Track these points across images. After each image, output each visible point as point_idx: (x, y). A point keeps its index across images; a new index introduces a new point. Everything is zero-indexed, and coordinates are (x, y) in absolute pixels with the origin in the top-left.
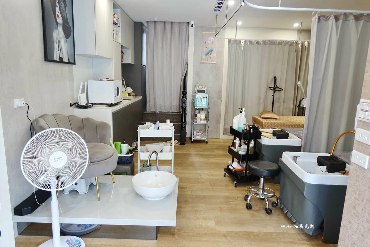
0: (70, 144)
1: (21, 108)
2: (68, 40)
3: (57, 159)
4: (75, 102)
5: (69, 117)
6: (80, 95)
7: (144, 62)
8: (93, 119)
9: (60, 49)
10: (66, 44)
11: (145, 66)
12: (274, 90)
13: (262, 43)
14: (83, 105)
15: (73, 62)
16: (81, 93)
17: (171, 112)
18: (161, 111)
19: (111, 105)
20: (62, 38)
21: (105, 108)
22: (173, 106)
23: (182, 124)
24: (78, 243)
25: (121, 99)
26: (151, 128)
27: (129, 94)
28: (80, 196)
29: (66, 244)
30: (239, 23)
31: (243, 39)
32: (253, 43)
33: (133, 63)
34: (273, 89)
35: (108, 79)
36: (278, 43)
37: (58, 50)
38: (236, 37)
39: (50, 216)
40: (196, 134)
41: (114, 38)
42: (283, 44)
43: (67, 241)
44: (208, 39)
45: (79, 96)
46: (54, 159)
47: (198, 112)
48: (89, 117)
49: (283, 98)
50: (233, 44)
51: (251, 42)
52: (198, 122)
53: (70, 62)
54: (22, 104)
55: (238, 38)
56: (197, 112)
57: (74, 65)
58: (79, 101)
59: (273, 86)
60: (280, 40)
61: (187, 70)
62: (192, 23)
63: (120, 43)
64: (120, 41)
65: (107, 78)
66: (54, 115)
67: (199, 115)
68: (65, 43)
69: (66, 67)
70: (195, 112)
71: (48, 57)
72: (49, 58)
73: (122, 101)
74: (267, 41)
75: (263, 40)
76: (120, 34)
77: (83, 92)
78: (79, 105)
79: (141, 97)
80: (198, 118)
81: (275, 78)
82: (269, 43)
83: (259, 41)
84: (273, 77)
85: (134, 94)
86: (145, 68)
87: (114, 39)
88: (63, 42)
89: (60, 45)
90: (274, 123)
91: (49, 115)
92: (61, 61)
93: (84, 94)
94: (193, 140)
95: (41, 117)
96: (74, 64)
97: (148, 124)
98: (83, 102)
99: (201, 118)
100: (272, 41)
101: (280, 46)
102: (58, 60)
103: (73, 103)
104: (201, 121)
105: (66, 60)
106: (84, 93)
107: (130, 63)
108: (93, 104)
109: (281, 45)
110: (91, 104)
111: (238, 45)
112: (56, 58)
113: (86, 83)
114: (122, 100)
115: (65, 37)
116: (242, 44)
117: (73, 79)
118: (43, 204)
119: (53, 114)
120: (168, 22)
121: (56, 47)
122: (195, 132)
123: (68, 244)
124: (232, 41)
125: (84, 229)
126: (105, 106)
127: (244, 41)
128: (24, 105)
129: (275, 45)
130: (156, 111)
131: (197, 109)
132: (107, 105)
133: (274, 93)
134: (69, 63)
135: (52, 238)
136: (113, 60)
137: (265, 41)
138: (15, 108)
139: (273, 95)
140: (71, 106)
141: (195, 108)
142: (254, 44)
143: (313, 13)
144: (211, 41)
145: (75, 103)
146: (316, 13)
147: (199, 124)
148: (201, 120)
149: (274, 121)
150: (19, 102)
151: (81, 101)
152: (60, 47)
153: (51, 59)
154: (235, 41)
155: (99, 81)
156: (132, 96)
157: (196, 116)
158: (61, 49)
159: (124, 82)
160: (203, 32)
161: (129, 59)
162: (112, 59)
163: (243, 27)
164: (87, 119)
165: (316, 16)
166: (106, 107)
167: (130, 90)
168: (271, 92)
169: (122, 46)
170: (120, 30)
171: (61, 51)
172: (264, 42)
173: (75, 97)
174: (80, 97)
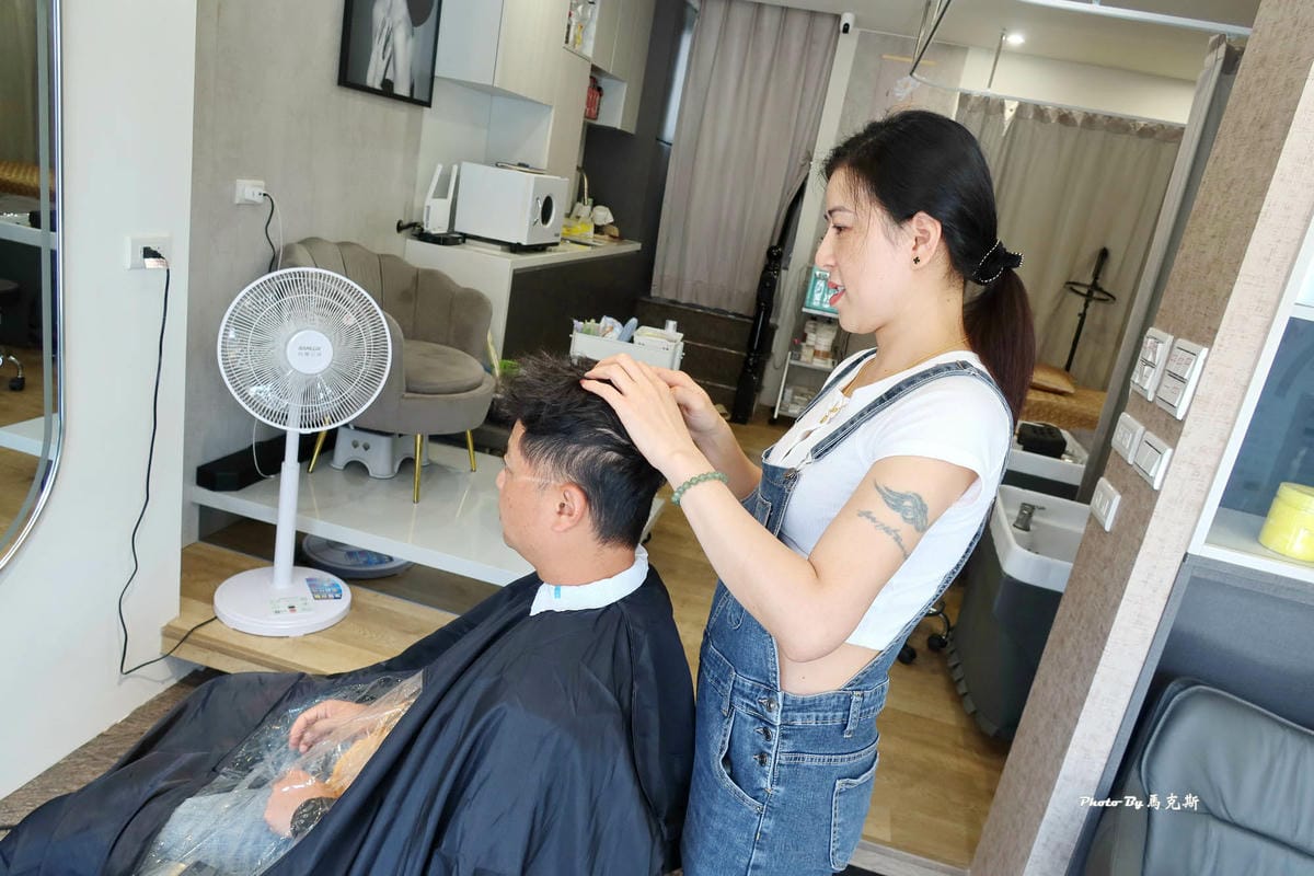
0: (350, 320)
1: (253, 204)
2: (420, 29)
3: (306, 350)
4: (414, 221)
5: (381, 257)
6: (430, 201)
7: (670, 131)
8: (446, 277)
9: (387, 56)
10: (411, 41)
11: (671, 144)
12: (1089, 297)
13: (1079, 121)
14: (433, 232)
15: (425, 98)
16: (434, 197)
17: (727, 313)
18: (694, 302)
19: (515, 248)
20: (400, 22)
21: (499, 253)
22: (735, 292)
23: (749, 356)
24: (335, 590)
25: (557, 235)
26: (610, 335)
27: (598, 230)
28: (369, 483)
29: (306, 585)
30: (1015, 39)
31: (1013, 99)
32: (1048, 117)
33: (631, 129)
34: (1084, 291)
35: (527, 166)
36: (1142, 129)
37: (383, 58)
38: (989, 86)
39: (276, 505)
40: (793, 399)
41: (567, 38)
42: (1157, 136)
43: (308, 580)
44: (899, 82)
45: (427, 204)
46: (301, 348)
47: (812, 326)
48: (436, 268)
49: (1117, 331)
50: (975, 112)
51: (1040, 112)
52: (803, 358)
53: (415, 97)
54: (256, 194)
55: (995, 91)
56: (810, 325)
57: (426, 109)
58: (424, 219)
59: (1089, 280)
60: (1152, 121)
61: (806, 178)
62: (847, 18)
63: (586, 59)
64: (589, 51)
65: (520, 165)
66: (342, 245)
67: (811, 338)
68: (407, 38)
69: (402, 113)
70: (804, 326)
71: (349, 74)
72: (349, 79)
73: (556, 244)
74: (1100, 117)
75: (1086, 113)
76: (593, 29)
77: (441, 193)
78: (422, 229)
79: (637, 246)
80: (808, 346)
81: (1104, 254)
82: (1105, 123)
83: (1070, 113)
84: (1098, 248)
85: (615, 231)
86: (670, 150)
87: (567, 42)
88: (400, 37)
89: (390, 44)
90: (1049, 405)
91: (326, 241)
92: (387, 90)
93: (443, 200)
94: (779, 415)
95: (304, 242)
96: (428, 104)
97: (607, 321)
98: (437, 224)
99: (818, 348)
100: (1121, 119)
101: (1147, 142)
102: (377, 86)
103: (406, 222)
104: (815, 360)
105: (402, 89)
106: (446, 197)
107: (619, 128)
108: (465, 237)
109: (1150, 137)
110: (461, 234)
111: (991, 118)
112: (374, 79)
113: (455, 168)
114: (557, 240)
115: (409, 19)
116: (1009, 114)
117: (416, 152)
118: (272, 476)
119: (341, 240)
120: (770, 6)
121: (378, 48)
122: (789, 392)
123: (310, 586)
124: (972, 100)
125: (360, 565)
126: (499, 247)
127: (1015, 105)
128: (260, 199)
129: (1125, 136)
130: (679, 300)
131: (814, 318)
132: (505, 247)
133: (1086, 306)
134: (410, 100)
135: (273, 565)
136: (553, 111)
137: (1095, 115)
138: (237, 201)
139: (1081, 311)
140: (400, 228)
141: (804, 310)
142: (1049, 120)
143: (1212, 39)
144: (909, 89)
145: (413, 225)
146: (1222, 38)
147: (808, 366)
148: (816, 353)
149: (1052, 398)
150: (249, 190)
151: (430, 222)
152: (389, 49)
153: (358, 82)
154: (986, 101)
155: (496, 169)
156: (606, 237)
157: (804, 338)
158: (393, 53)
159: (586, 187)
160: (884, 56)
161: (617, 113)
162: (551, 107)
163: (1024, 55)
164: (432, 275)
165: (1222, 51)
166: (502, 250)
167: (604, 215)
168: (1077, 303)
169: (594, 69)
170: (596, 17)
171: (391, 60)
172: (1090, 120)
173: (417, 204)
174: (429, 207)
